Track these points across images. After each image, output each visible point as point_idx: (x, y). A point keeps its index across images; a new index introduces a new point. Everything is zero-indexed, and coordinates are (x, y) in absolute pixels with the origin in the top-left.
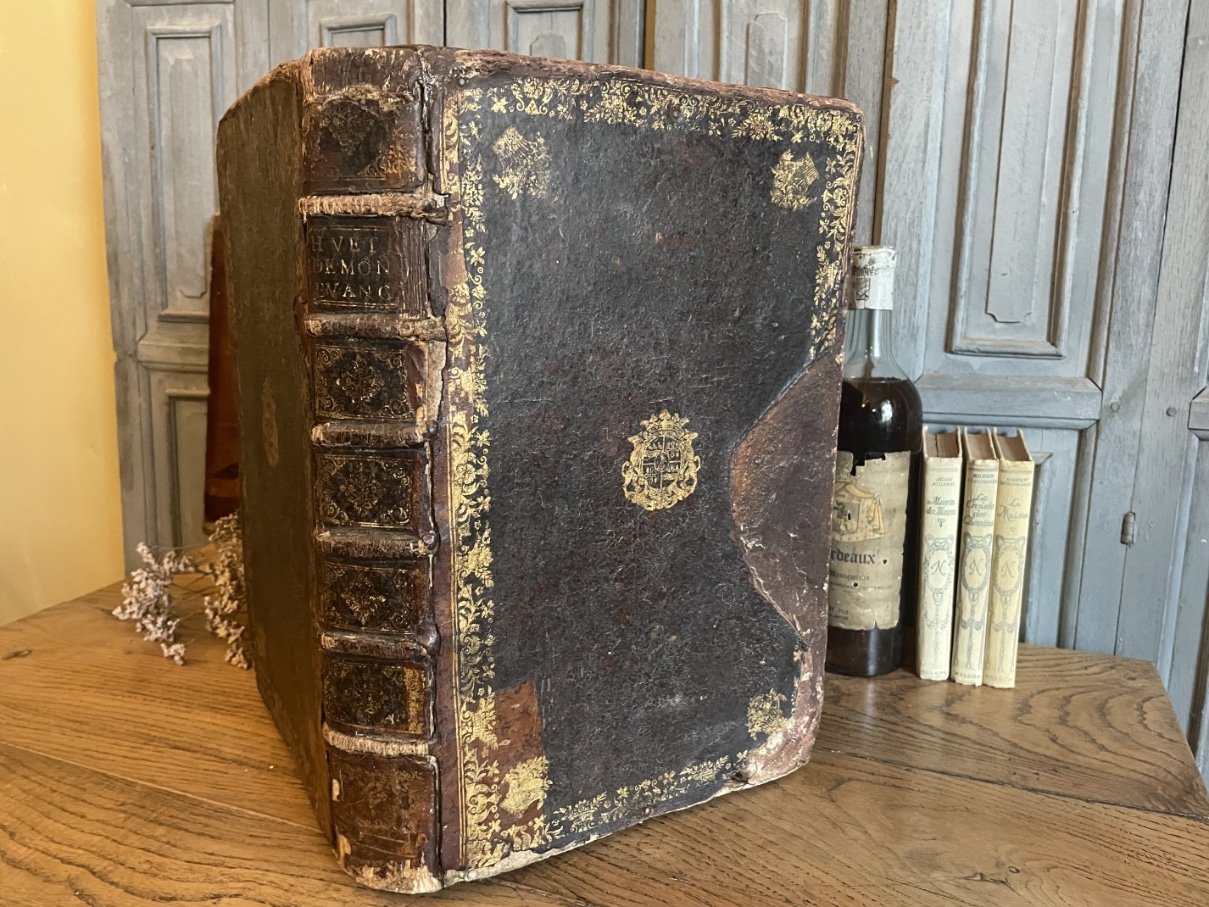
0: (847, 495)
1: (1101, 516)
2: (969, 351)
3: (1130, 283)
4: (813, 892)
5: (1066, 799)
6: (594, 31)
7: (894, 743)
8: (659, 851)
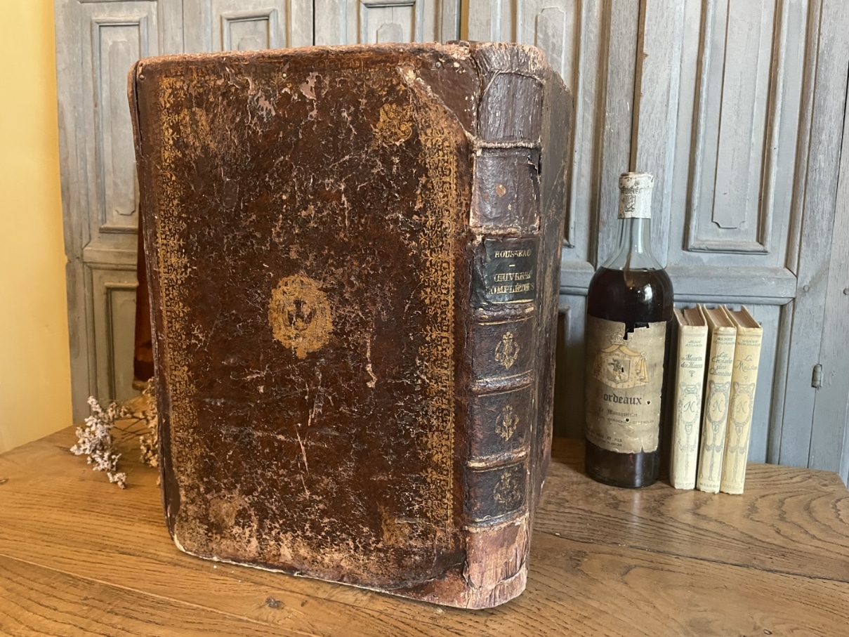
0: (621, 354)
1: (797, 368)
2: (700, 249)
3: (816, 200)
5: (795, 577)
6: (423, 20)
7: (663, 538)
8: (502, 626)
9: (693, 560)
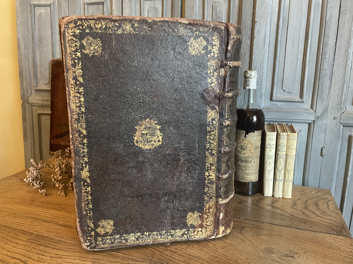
0: (243, 143)
1: (315, 148)
2: (277, 101)
3: (323, 81)
4: (238, 261)
5: (308, 231)
6: (167, 6)
7: (258, 216)
8: (192, 250)
9: (269, 224)
